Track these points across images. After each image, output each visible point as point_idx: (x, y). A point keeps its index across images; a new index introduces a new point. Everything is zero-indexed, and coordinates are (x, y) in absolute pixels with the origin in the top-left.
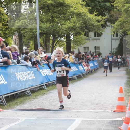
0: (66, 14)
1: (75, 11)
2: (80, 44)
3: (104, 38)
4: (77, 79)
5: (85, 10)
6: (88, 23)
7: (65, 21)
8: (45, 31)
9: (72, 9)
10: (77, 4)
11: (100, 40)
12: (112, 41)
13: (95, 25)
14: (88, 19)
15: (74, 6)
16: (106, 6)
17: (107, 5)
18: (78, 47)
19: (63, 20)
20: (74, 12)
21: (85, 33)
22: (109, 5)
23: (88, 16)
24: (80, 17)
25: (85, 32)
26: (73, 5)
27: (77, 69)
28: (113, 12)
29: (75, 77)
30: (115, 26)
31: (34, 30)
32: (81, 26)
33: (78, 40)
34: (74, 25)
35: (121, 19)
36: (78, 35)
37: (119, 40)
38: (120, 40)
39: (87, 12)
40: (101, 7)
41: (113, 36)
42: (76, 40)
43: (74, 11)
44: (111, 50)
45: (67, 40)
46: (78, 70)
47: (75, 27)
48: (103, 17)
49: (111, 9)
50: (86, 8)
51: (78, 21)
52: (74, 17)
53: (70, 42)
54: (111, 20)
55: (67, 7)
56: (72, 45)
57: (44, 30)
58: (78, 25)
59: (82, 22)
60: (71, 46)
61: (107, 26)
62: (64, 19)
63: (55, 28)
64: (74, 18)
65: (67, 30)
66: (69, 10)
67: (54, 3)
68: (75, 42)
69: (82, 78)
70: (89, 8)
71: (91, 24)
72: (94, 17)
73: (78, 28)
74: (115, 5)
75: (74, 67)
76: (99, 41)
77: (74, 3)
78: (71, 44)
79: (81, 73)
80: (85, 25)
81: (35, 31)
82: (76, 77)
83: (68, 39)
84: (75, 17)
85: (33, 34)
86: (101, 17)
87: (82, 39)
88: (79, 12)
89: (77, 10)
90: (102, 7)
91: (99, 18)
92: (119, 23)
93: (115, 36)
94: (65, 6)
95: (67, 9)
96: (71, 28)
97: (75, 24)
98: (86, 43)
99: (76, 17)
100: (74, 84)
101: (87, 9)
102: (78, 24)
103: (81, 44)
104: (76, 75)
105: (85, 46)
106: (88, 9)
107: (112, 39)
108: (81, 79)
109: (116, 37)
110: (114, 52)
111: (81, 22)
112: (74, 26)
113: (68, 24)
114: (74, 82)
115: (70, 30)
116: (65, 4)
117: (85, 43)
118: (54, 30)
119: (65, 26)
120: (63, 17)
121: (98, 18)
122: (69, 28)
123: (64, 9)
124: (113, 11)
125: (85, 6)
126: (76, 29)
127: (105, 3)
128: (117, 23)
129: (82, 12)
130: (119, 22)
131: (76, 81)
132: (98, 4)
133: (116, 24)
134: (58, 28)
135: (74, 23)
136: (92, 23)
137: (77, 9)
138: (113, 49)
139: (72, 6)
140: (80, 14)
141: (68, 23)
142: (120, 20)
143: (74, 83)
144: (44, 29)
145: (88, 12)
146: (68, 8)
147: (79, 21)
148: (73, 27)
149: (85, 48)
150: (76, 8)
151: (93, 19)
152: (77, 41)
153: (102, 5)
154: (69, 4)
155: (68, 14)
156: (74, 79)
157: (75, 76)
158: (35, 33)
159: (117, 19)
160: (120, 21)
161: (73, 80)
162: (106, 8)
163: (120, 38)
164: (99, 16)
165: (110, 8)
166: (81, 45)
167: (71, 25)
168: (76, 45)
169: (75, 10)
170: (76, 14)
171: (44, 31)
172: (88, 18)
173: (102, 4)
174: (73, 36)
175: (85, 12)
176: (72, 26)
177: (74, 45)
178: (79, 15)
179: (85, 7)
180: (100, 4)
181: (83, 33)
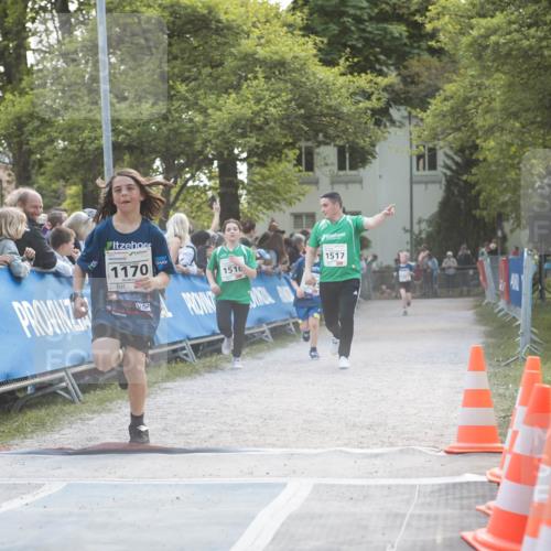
0: (221, 64)
1: (262, 52)
2: (277, 201)
3: (380, 177)
4: (271, 339)
5: (303, 49)
6: (317, 104)
7: (219, 96)
8: (135, 135)
9: (247, 45)
10: (267, 21)
11: (361, 182)
12: (415, 186)
13: (345, 110)
14: (315, 86)
15: (256, 32)
16: (389, 37)
17: (391, 33)
18: (270, 213)
19: (211, 88)
20: (257, 56)
21: (300, 156)
22: (401, 34)
23: (314, 74)
24: (283, 77)
25: (300, 149)
26: (250, 25)
27: (270, 300)
28: (418, 61)
29: (263, 332)
30: (428, 117)
31: (86, 134)
32: (288, 117)
33: (270, 183)
34: (256, 108)
35: (454, 88)
36: (268, 163)
37: (440, 182)
38: (444, 182)
39: (313, 58)
40: (366, 40)
41: (418, 169)
42: (260, 183)
43: (256, 53)
44: (408, 227)
45: (222, 184)
46: (273, 302)
47: (262, 119)
48: (380, 79)
49: (407, 49)
50: (307, 39)
51: (273, 94)
52: (256, 78)
53: (236, 193)
54: (410, 95)
55: (225, 37)
56: (246, 205)
57: (129, 131)
58: (273, 110)
59: (290, 96)
60: (241, 207)
61: (393, 122)
62: (216, 88)
63: (176, 124)
64: (255, 83)
65: (226, 131)
66: (233, 46)
67: (172, 19)
68: (255, 190)
69: (294, 336)
70: (318, 39)
71: (329, 107)
72: (342, 80)
73: (272, 124)
74: (429, 27)
75: (259, 288)
76: (357, 186)
77: (255, 19)
78: (239, 202)
79: (288, 317)
80: (302, 111)
81: (90, 138)
82: (268, 333)
83: (227, 179)
84: (260, 75)
85: (81, 150)
86: (369, 77)
87: (288, 181)
88: (276, 57)
89: (267, 49)
90: (373, 41)
91: (363, 81)
92: (446, 107)
93: (424, 169)
94: (218, 31)
95: (225, 43)
96: (243, 122)
97: (262, 106)
98: (303, 195)
99: (265, 77)
100: (260, 358)
101: (310, 45)
102: (275, 107)
103: (285, 199)
104: (268, 324)
105: (299, 208)
106: (315, 44)
107: (414, 179)
108: (291, 341)
109: (427, 172)
110: (420, 232)
111: (285, 96)
112: (256, 114)
113: (231, 107)
114: (260, 351)
115: (239, 131)
116: (219, 21)
117: (300, 197)
118: (170, 130)
119: (219, 113)
120: (210, 75)
121: (357, 84)
122: (235, 125)
123: (215, 45)
124: (416, 58)
125: (300, 29)
126: (267, 128)
127: (385, 25)
128: (436, 104)
129: (289, 57)
130: (446, 99)
131: (269, 349)
132: (353, 28)
133: (432, 107)
134: (190, 125)
135: (258, 101)
136: (333, 103)
137: (268, 42)
138: (415, 221)
139: (245, 28)
140: (282, 64)
141: (230, 101)
142: (448, 94)
143: (259, 355)
144: (128, 128)
145: (315, 56)
146: (231, 39)
147: (279, 96)
148: (251, 120)
149: (297, 217)
150: (263, 41)
151: (338, 85)
152: (264, 189)
153: (370, 33)
154: (233, 21)
155: (230, 63)
156: (261, 341)
157: (265, 327)
158: (90, 143)
159: (438, 89)
160: (452, 97)
161: (253, 343)
162: (386, 44)
163: (445, 174)
164: (363, 75)
165: (405, 44)
166: (284, 207)
167: (246, 110)
168: (259, 203)
169: (259, 49)
170: (266, 63)
171: (127, 135)
172: (317, 81)
173: (369, 29)
174: (250, 166)
175: (303, 54)
176: (249, 114)
177: (254, 204)
178: (277, 68)
179: (303, 36)
180: (362, 26)
181: (292, 154)
